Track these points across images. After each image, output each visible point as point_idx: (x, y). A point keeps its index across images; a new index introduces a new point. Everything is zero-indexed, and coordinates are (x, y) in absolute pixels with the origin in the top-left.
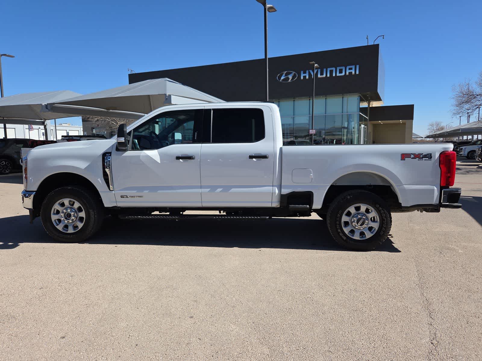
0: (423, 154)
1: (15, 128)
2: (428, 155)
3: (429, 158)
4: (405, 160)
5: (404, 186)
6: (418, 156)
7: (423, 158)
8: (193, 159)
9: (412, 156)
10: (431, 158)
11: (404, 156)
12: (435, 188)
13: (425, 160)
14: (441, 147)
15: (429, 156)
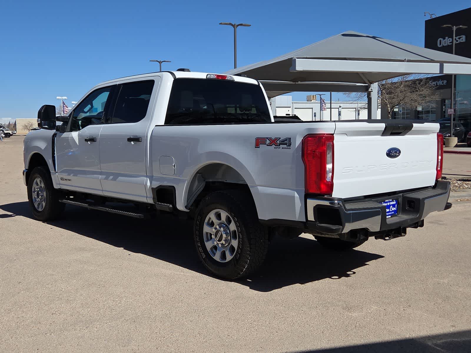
0: (280, 138)
1: (312, 108)
2: (286, 140)
3: (288, 145)
4: (259, 147)
5: (258, 187)
6: (274, 142)
7: (280, 145)
8: (94, 141)
9: (268, 142)
10: (290, 145)
11: (259, 142)
12: (296, 195)
13: (283, 148)
14: (306, 128)
15: (287, 142)
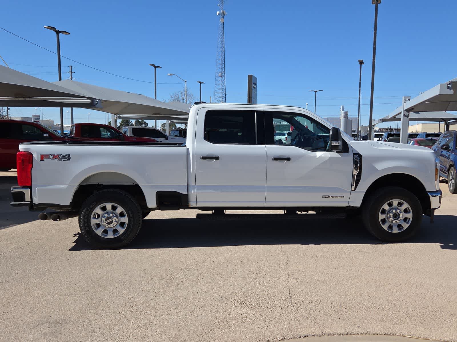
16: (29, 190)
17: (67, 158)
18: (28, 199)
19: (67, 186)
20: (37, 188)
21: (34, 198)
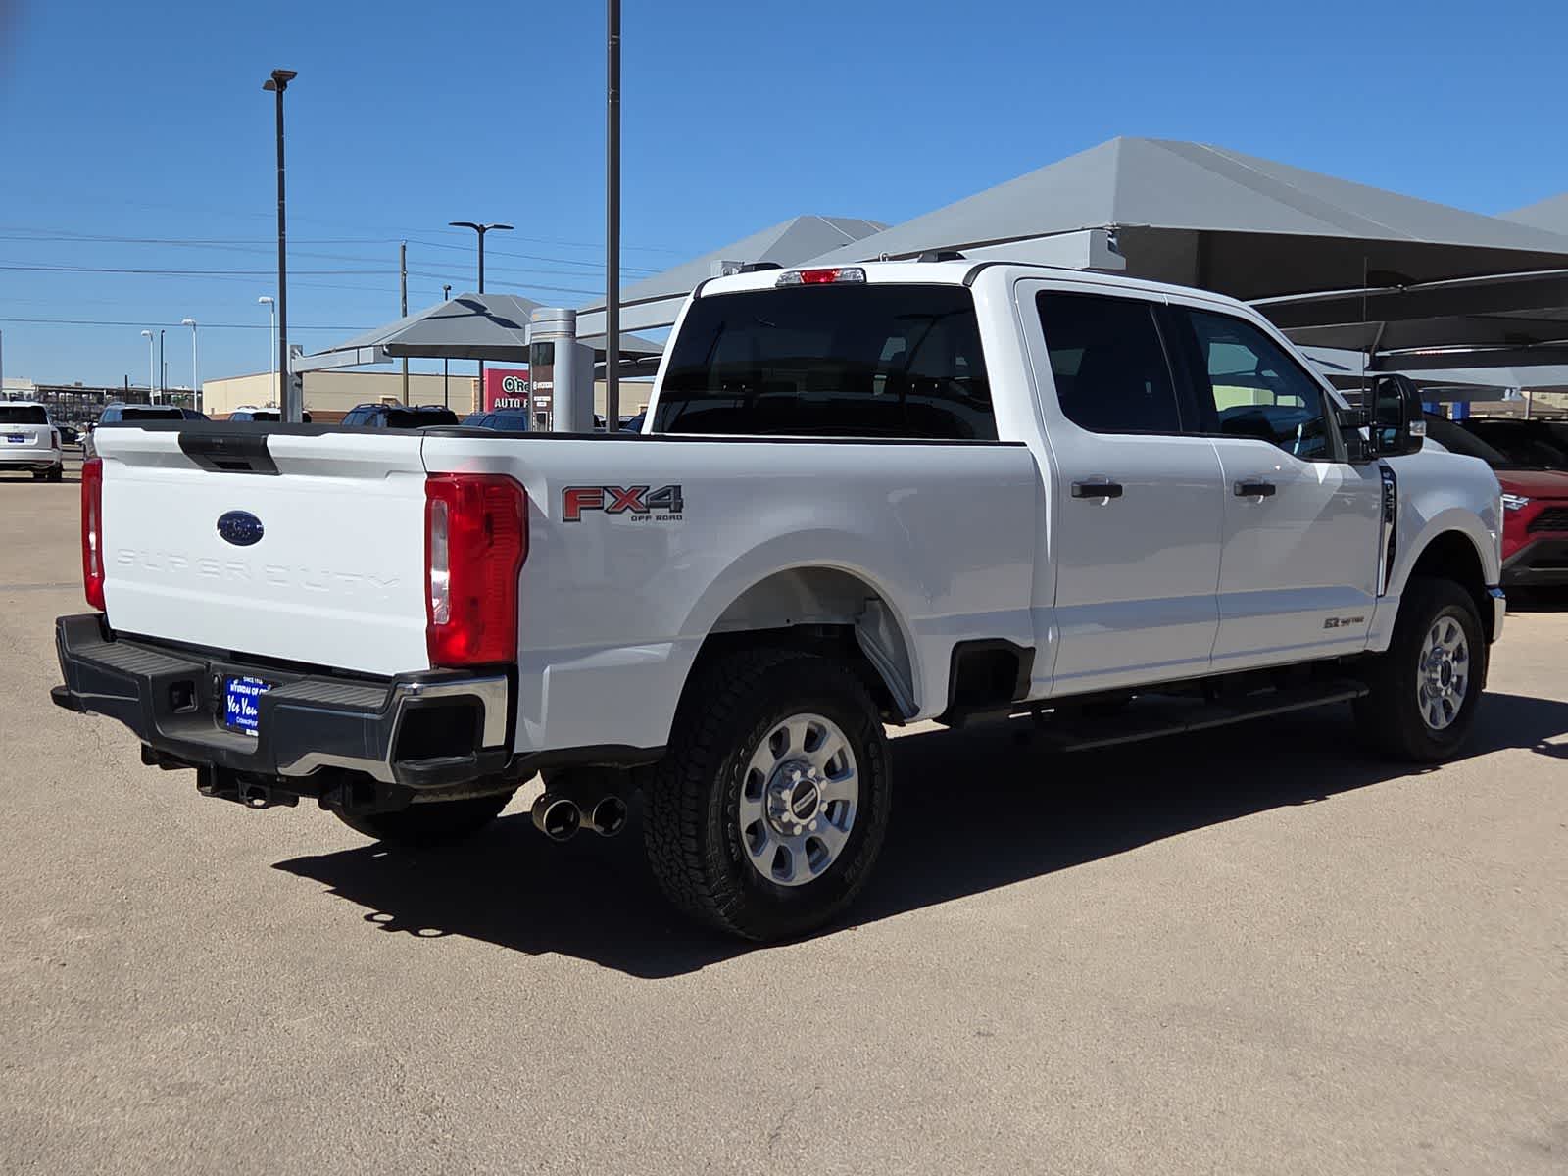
16: (504, 682)
17: (668, 505)
18: (494, 734)
19: (671, 644)
20: (547, 670)
21: (525, 723)
